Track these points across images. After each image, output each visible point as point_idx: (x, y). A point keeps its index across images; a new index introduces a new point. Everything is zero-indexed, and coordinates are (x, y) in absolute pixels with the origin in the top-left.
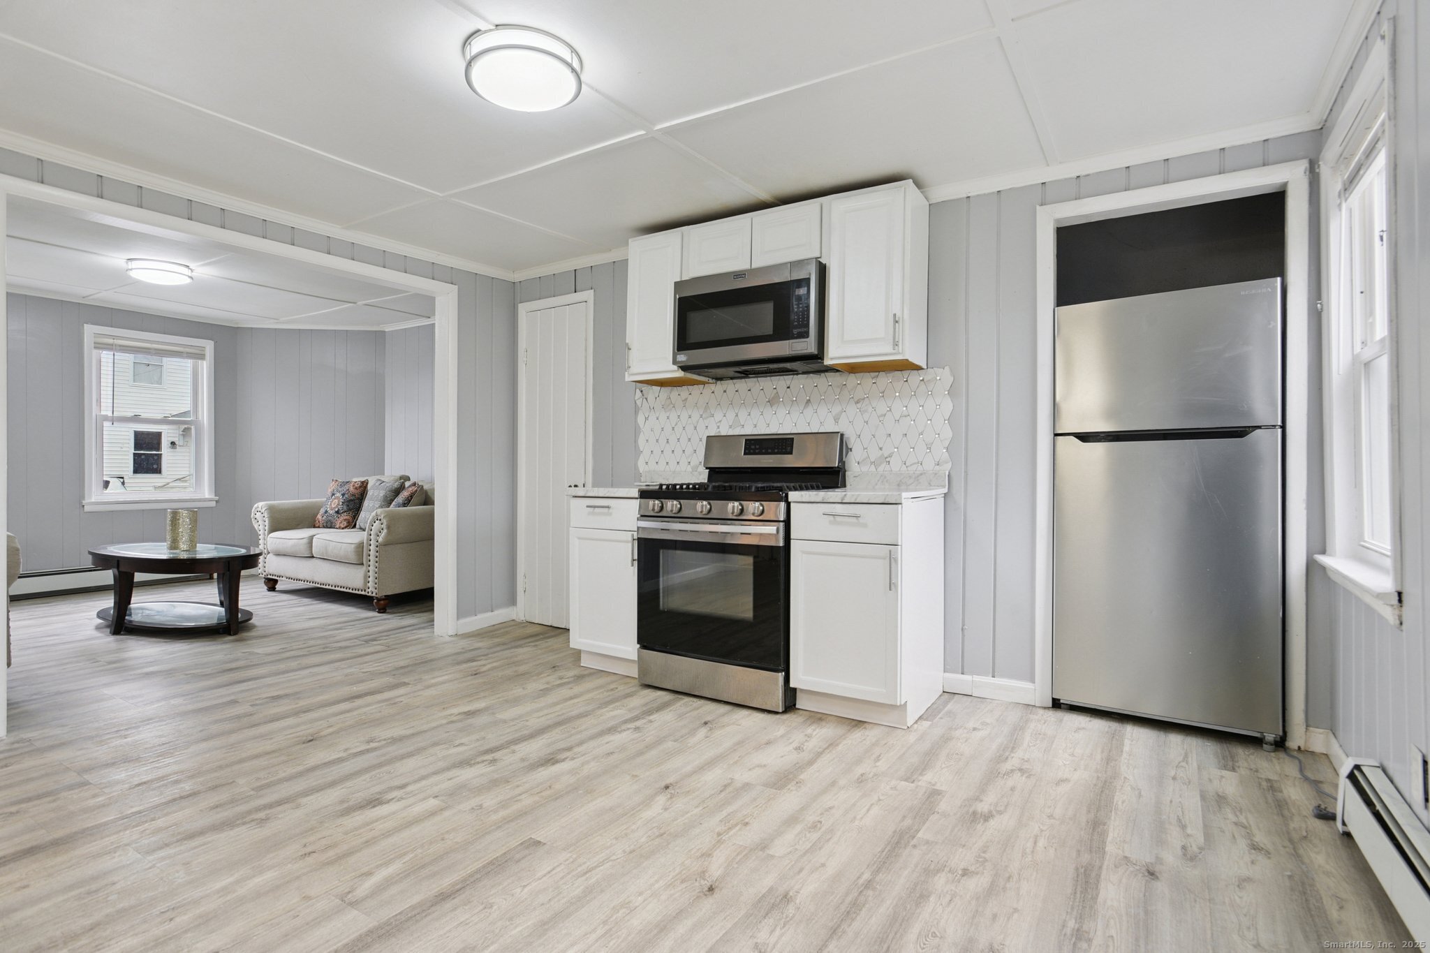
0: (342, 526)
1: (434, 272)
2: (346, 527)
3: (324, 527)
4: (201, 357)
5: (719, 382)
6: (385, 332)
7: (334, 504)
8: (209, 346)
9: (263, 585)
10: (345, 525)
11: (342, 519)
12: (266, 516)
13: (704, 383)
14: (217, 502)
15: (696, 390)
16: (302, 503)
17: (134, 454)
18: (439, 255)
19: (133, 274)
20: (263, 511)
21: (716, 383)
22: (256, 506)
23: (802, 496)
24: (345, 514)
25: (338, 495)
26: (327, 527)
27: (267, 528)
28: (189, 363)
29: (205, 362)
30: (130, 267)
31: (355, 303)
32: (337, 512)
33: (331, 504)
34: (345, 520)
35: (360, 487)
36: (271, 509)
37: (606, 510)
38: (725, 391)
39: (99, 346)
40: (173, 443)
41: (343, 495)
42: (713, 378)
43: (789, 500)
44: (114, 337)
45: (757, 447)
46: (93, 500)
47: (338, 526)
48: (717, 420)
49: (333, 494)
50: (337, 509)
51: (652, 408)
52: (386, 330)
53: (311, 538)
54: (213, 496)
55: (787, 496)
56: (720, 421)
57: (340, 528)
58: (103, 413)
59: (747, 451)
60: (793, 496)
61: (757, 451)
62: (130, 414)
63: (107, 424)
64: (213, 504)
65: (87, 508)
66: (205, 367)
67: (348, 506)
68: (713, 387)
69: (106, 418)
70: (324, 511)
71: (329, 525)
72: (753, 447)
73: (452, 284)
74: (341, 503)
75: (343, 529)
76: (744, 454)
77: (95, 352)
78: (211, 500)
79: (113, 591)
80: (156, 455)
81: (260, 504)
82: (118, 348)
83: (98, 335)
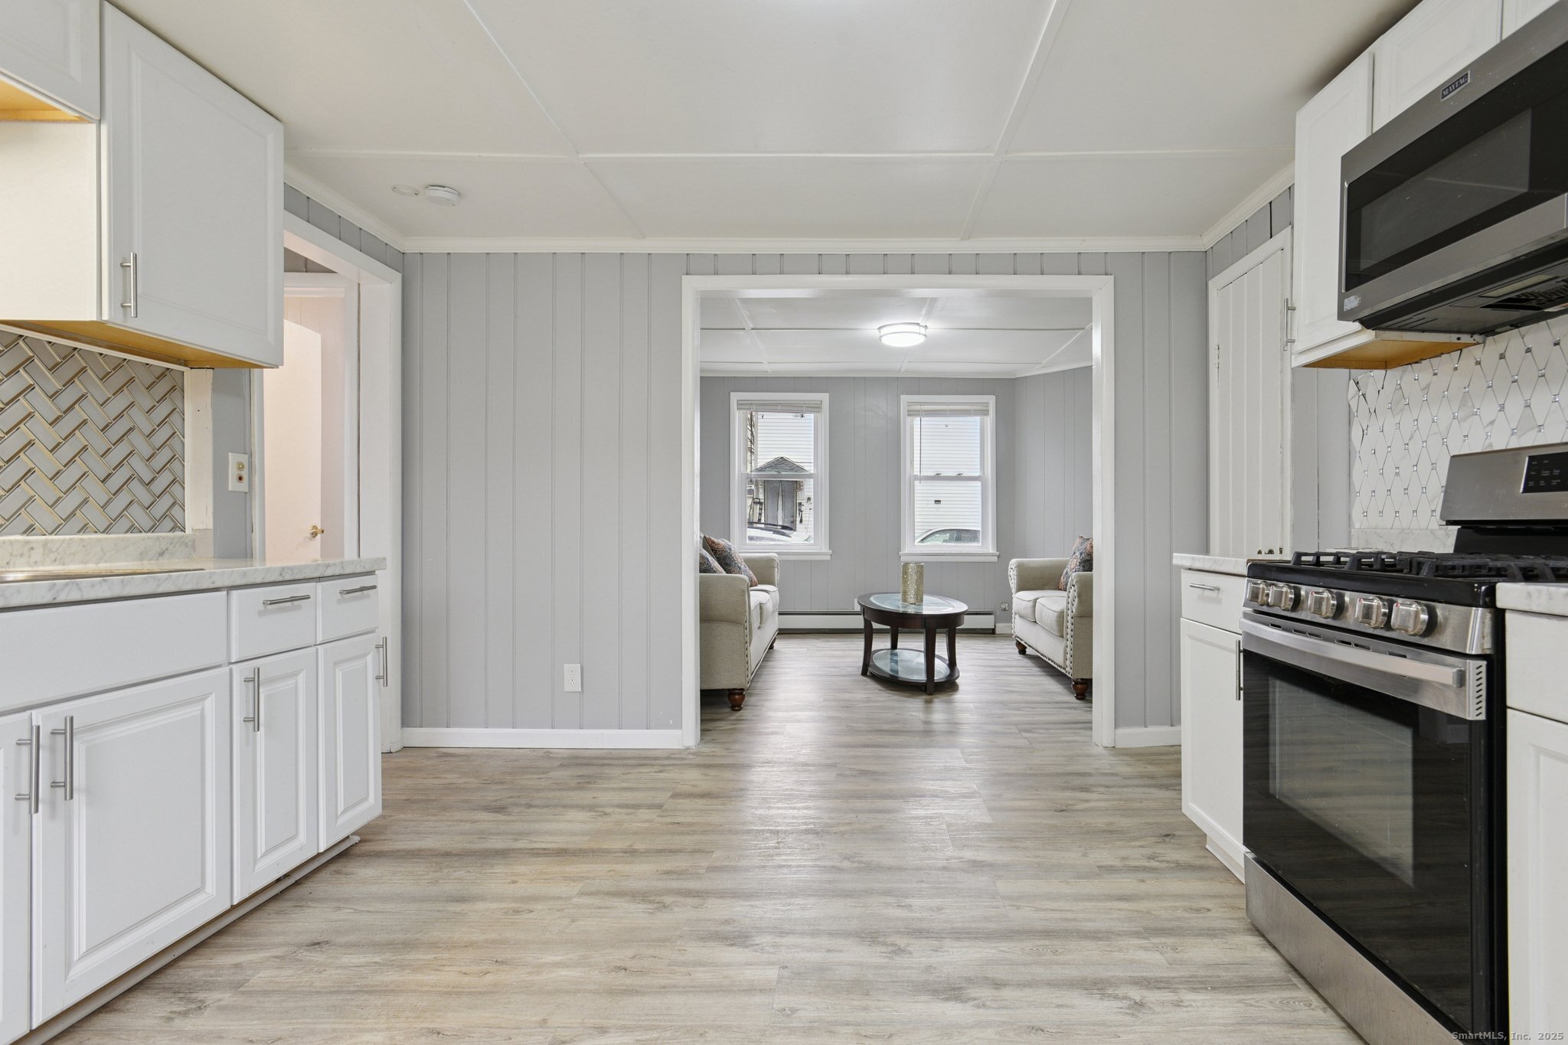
1: (1080, 264)
4: (986, 412)
5: (1490, 339)
8: (991, 400)
9: (1015, 647)
12: (1016, 574)
13: (1460, 348)
14: (999, 557)
15: (1445, 362)
16: (1051, 561)
18: (1084, 241)
19: (886, 341)
20: (1014, 568)
21: (1484, 342)
22: (1012, 562)
23: (1529, 595)
25: (1078, 554)
27: (1015, 587)
28: (978, 418)
29: (989, 417)
30: (882, 334)
31: (1083, 329)
36: (1025, 566)
37: (1214, 594)
38: (1502, 356)
39: (912, 413)
42: (1472, 333)
43: (1500, 604)
44: (921, 404)
45: (1556, 472)
46: (907, 552)
48: (1486, 421)
51: (1372, 411)
53: (1035, 601)
54: (994, 551)
55: (1491, 592)
56: (1492, 423)
58: (915, 473)
59: (1531, 484)
60: (1508, 593)
61: (1554, 482)
62: (954, 474)
63: (917, 483)
64: (995, 559)
65: (903, 559)
66: (990, 420)
68: (1476, 352)
69: (916, 478)
72: (1546, 473)
73: (1106, 274)
76: (1526, 490)
77: (909, 419)
78: (993, 555)
79: (863, 636)
81: (1015, 560)
82: (924, 413)
83: (910, 404)
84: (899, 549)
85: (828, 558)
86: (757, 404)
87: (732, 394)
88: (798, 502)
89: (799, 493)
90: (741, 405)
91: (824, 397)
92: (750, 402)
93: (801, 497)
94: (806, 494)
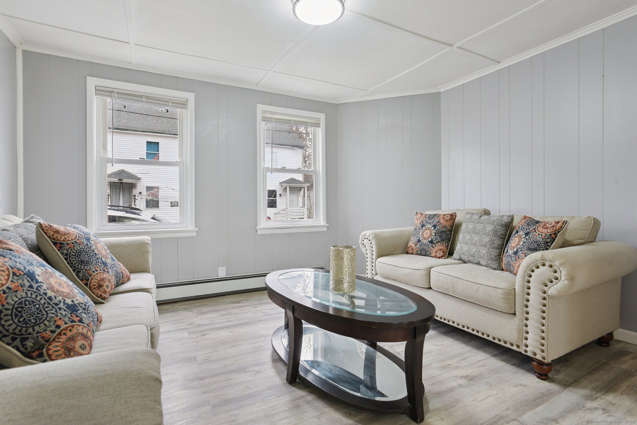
0: (438, 256)
2: (442, 257)
3: (418, 254)
4: (318, 125)
6: (440, 92)
7: (427, 234)
8: (322, 117)
10: (441, 255)
11: (436, 248)
12: (373, 243)
14: (328, 227)
17: (268, 200)
20: (371, 238)
22: (363, 233)
24: (439, 244)
25: (429, 226)
26: (421, 255)
27: (374, 253)
29: (320, 129)
32: (431, 242)
33: (423, 234)
34: (440, 250)
35: (450, 219)
36: (377, 237)
39: (265, 120)
40: (280, 195)
41: (435, 226)
44: (272, 113)
46: (262, 227)
47: (433, 255)
49: (423, 226)
50: (430, 239)
52: (442, 91)
53: (429, 270)
54: (325, 224)
57: (435, 257)
58: (267, 166)
63: (268, 173)
64: (325, 229)
65: (259, 232)
66: (320, 133)
67: (441, 237)
69: (268, 170)
70: (416, 240)
71: (423, 253)
74: (433, 234)
75: (439, 258)
78: (324, 226)
80: (275, 199)
81: (368, 232)
82: (275, 120)
83: (264, 112)
84: (256, 224)
85: (195, 234)
86: (118, 93)
87: (88, 78)
88: (133, 194)
89: (134, 190)
90: (99, 91)
91: (190, 97)
92: (111, 90)
93: (135, 192)
94: (138, 190)
